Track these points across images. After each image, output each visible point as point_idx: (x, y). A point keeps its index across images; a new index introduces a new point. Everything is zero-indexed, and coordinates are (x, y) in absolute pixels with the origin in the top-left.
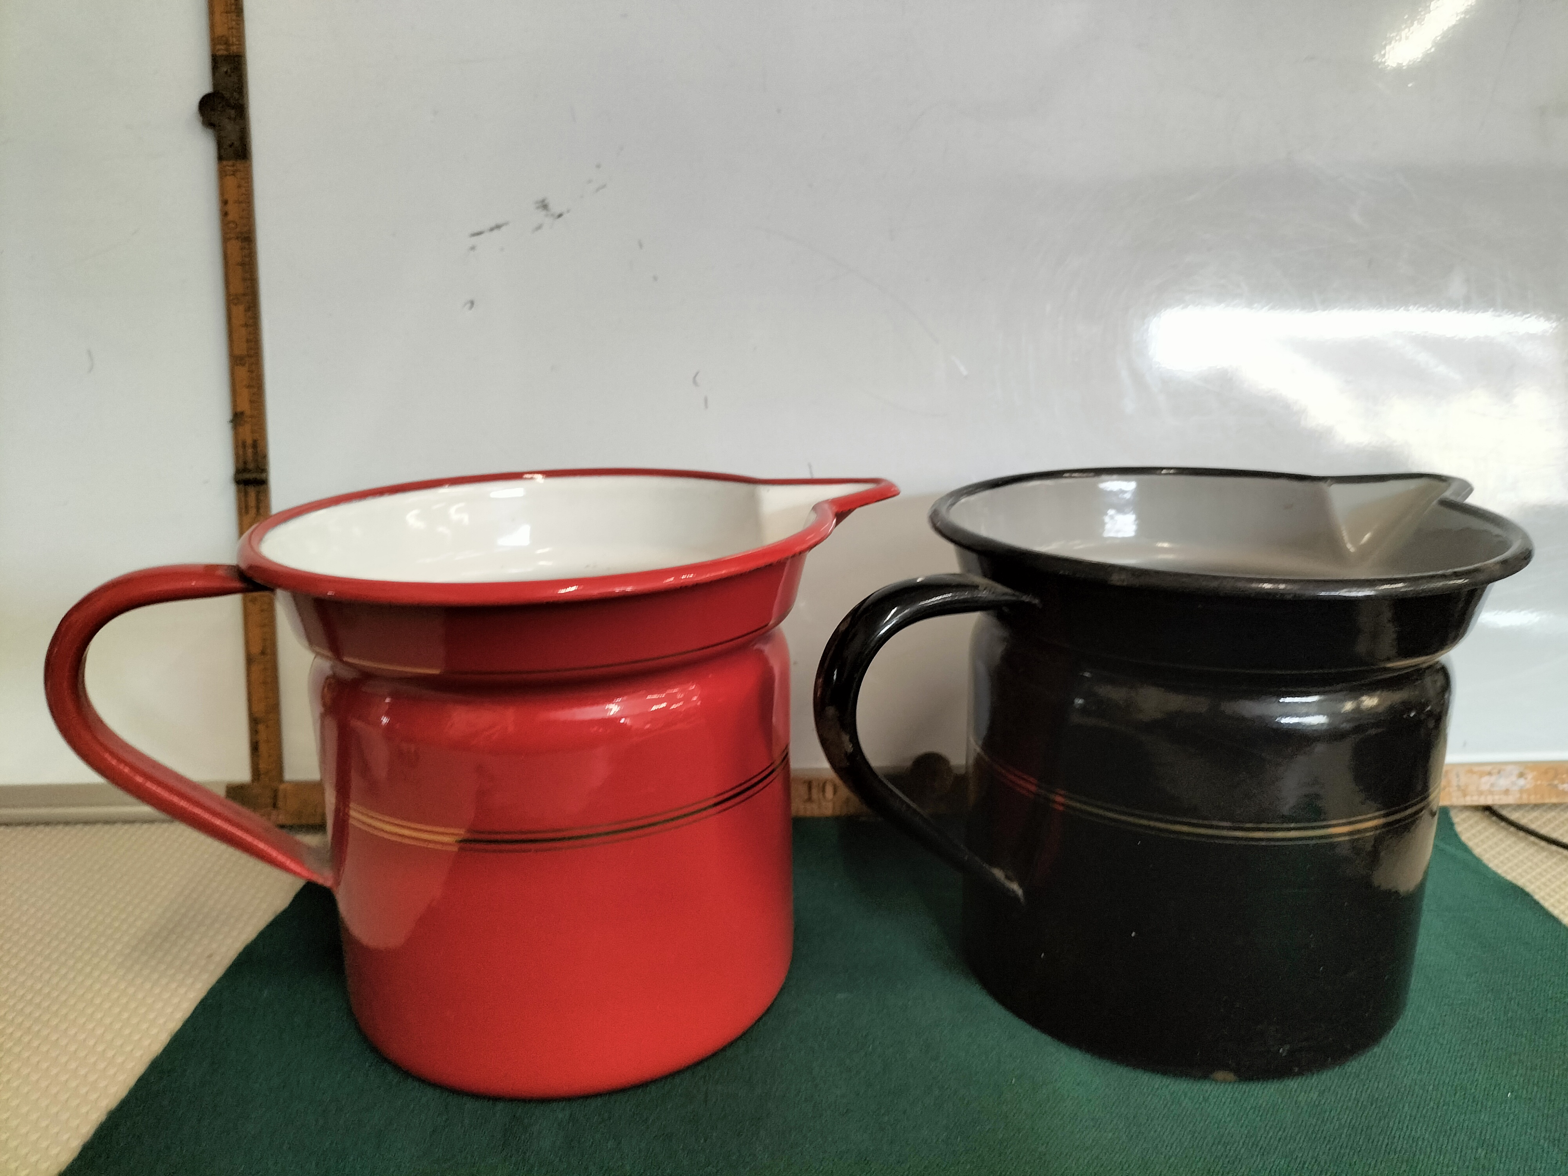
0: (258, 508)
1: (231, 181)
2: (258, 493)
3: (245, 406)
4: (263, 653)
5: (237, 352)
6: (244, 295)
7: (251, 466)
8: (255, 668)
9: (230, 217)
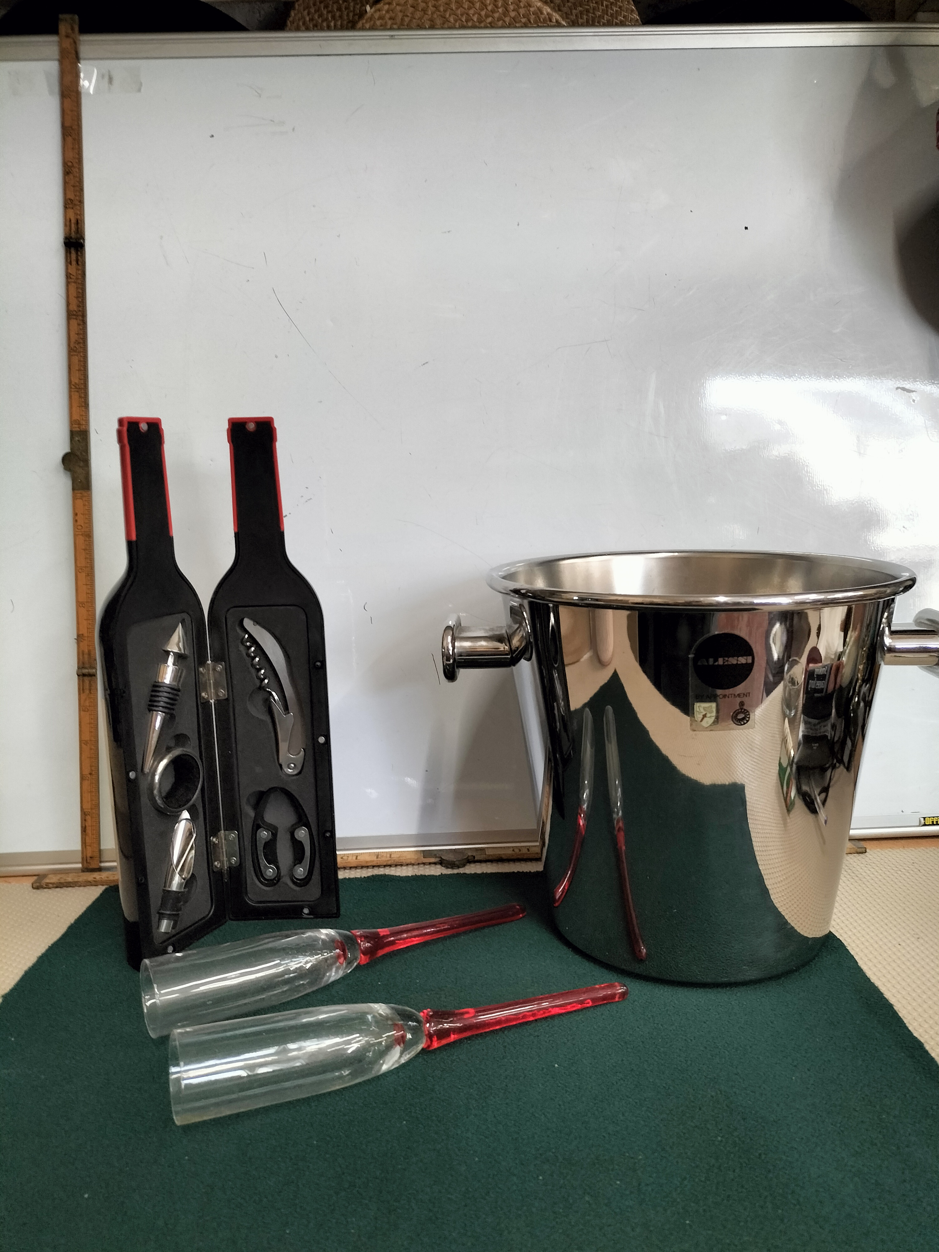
0: (90, 690)
1: (79, 502)
2: (90, 682)
3: (84, 631)
4: (90, 774)
5: (80, 600)
6: (86, 567)
7: (87, 666)
8: (86, 783)
9: (78, 523)
